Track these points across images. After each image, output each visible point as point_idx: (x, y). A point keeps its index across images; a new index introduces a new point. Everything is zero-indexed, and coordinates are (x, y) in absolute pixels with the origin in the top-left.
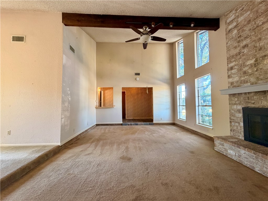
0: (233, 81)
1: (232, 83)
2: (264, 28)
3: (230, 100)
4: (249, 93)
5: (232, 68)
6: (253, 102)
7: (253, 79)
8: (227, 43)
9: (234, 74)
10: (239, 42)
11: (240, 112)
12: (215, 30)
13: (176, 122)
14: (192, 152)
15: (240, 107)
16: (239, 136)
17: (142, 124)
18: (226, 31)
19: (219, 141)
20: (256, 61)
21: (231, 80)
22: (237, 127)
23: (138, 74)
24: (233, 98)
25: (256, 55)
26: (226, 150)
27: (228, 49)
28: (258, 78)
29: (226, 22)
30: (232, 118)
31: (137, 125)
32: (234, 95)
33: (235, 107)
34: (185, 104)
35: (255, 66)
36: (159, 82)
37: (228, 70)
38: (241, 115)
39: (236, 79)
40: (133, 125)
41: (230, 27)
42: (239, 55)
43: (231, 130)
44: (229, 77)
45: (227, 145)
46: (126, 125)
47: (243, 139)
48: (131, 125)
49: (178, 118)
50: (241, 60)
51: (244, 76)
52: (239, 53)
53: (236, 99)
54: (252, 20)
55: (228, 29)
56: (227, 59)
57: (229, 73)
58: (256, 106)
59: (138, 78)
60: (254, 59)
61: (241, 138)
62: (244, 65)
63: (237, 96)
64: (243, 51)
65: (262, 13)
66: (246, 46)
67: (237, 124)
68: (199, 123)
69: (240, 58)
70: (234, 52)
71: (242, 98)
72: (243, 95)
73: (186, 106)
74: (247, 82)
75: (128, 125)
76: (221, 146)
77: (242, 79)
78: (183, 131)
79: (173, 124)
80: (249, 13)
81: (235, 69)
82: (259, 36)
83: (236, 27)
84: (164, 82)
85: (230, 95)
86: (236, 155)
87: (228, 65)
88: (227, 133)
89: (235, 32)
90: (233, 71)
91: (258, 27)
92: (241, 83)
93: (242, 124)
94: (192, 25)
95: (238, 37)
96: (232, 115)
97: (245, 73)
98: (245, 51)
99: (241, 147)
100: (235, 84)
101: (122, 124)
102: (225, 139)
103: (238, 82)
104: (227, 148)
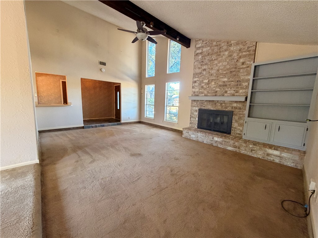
0: (195, 91)
1: (194, 92)
2: (215, 63)
3: (192, 103)
4: (203, 100)
5: (195, 82)
6: (204, 106)
7: (206, 92)
8: (194, 63)
9: (196, 86)
10: (202, 65)
11: (197, 112)
12: (187, 48)
13: (142, 120)
14: (173, 141)
15: (197, 109)
16: (194, 126)
17: (109, 125)
18: (195, 53)
19: (186, 131)
20: (209, 81)
21: (194, 90)
22: (194, 121)
23: (104, 64)
24: (193, 103)
25: (209, 78)
26: (190, 135)
27: (195, 68)
28: (208, 92)
29: (196, 46)
30: (192, 115)
31: (103, 126)
32: (195, 101)
33: (194, 108)
34: (154, 104)
35: (208, 84)
36: (127, 78)
37: (193, 83)
38: (197, 114)
39: (197, 90)
40: (99, 126)
41: (198, 51)
42: (201, 74)
43: (190, 123)
44: (193, 87)
45: (190, 132)
46: (89, 127)
47: (197, 127)
48: (96, 127)
49: (145, 117)
50: (201, 78)
51: (202, 89)
52: (201, 73)
53: (196, 103)
54: (210, 54)
55: (196, 53)
56: (193, 75)
57: (194, 85)
58: (205, 108)
59: (104, 69)
60: (208, 80)
61: (195, 127)
62: (202, 82)
63: (196, 101)
64: (203, 72)
65: (215, 53)
66: (205, 70)
67: (194, 119)
68: (166, 120)
69: (201, 77)
70: (198, 71)
71: (199, 103)
72: (200, 101)
73: (155, 105)
74: (203, 93)
75: (92, 127)
76: (187, 134)
77: (200, 91)
78: (153, 128)
79: (140, 122)
80: (209, 48)
81: (197, 83)
82: (212, 67)
83: (201, 53)
84: (133, 79)
85: (192, 100)
86: (195, 137)
87: (193, 79)
88: (188, 125)
89: (200, 57)
90: (196, 84)
91: (212, 60)
92: (199, 93)
93: (197, 119)
94: (178, 39)
95: (202, 62)
96: (192, 113)
97: (202, 87)
98: (204, 73)
99: (199, 132)
100: (196, 93)
101: (83, 128)
102: (189, 129)
103: (198, 92)
104: (191, 134)
